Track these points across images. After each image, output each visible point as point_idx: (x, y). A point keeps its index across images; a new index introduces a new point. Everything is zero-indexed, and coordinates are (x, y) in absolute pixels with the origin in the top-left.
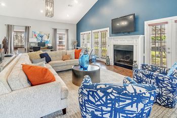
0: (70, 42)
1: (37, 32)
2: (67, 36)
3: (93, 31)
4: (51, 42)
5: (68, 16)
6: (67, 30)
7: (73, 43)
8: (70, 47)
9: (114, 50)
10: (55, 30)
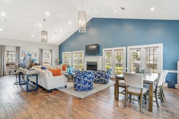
0: (54, 60)
1: (26, 52)
2: (52, 55)
3: (73, 52)
4: (38, 59)
5: (53, 39)
6: (51, 50)
7: (56, 61)
8: (54, 64)
9: (87, 65)
10: (42, 50)
